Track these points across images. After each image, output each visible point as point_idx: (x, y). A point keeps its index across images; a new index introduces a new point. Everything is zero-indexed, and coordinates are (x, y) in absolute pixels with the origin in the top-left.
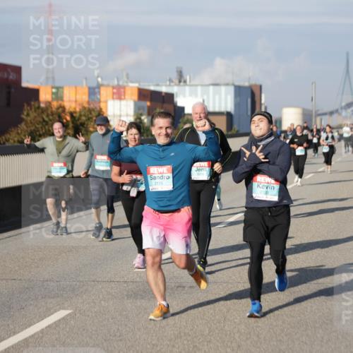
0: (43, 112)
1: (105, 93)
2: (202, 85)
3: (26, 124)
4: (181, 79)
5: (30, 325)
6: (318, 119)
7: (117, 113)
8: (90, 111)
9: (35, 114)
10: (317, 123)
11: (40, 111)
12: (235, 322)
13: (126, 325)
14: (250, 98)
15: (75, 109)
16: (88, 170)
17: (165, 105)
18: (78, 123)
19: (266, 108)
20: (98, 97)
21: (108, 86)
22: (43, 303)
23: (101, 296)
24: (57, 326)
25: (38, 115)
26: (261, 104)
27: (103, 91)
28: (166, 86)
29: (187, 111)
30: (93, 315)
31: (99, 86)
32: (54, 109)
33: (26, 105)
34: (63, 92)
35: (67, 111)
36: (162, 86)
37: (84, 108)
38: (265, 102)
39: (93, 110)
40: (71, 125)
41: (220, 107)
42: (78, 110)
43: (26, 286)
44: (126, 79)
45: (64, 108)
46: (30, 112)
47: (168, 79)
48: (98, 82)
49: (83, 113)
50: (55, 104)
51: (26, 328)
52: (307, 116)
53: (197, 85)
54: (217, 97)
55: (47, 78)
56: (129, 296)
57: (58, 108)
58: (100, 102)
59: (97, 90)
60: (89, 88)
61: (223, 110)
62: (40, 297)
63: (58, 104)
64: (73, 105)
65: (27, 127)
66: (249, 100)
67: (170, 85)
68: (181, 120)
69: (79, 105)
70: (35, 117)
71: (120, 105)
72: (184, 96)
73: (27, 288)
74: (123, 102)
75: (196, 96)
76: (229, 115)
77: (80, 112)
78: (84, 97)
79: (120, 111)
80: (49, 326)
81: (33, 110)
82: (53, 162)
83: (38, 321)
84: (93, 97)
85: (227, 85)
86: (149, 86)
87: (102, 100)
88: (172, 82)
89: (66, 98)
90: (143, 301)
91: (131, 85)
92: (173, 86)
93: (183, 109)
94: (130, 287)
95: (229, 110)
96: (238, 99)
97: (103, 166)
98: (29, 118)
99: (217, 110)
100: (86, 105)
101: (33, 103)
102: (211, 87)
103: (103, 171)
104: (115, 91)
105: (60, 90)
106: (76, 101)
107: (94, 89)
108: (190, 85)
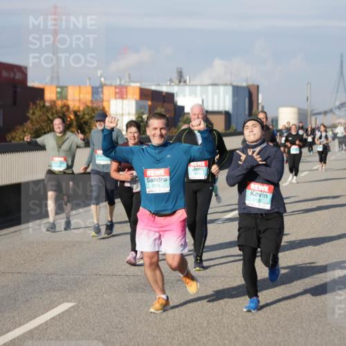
0: (47, 111)
1: (108, 93)
2: (201, 85)
3: (31, 123)
4: (181, 79)
5: (35, 317)
6: (313, 118)
7: (120, 112)
8: (93, 110)
9: (41, 113)
10: (312, 123)
11: (45, 109)
12: (232, 315)
13: (127, 318)
14: (248, 97)
15: (79, 108)
16: (89, 165)
17: (166, 105)
18: (82, 121)
19: (263, 107)
20: (101, 96)
21: (111, 85)
22: (47, 296)
23: (103, 289)
24: (61, 318)
25: (44, 114)
26: (258, 104)
27: (106, 90)
28: (167, 85)
29: (187, 110)
30: (96, 307)
31: (102, 86)
32: (59, 108)
33: (31, 104)
34: (67, 92)
35: (71, 109)
36: (162, 85)
37: (88, 107)
38: (262, 102)
39: (96, 109)
40: (75, 124)
41: (218, 106)
42: (81, 109)
43: (31, 279)
44: (128, 79)
45: (68, 107)
46: (36, 111)
47: (169, 79)
48: (101, 82)
49: (86, 112)
50: (59, 103)
51: (31, 320)
52: (303, 116)
53: (196, 85)
54: (216, 97)
55: (52, 78)
56: (130, 290)
57: (62, 107)
58: (103, 101)
59: (100, 90)
60: (93, 88)
61: (221, 109)
62: (44, 291)
63: (63, 103)
64: (77, 104)
65: (33, 125)
66: (247, 100)
67: (170, 85)
68: (181, 119)
69: (83, 103)
70: (40, 116)
71: (123, 104)
72: (184, 96)
73: (33, 281)
74: (125, 102)
75: (196, 95)
76: (227, 114)
77: (84, 111)
78: (87, 97)
79: (123, 110)
80: (53, 318)
81: (38, 109)
82: (53, 157)
83: (43, 314)
84: (95, 96)
85: (226, 85)
86: (150, 85)
87: (105, 99)
88: (173, 82)
89: (70, 97)
90: (144, 294)
91: (133, 84)
92: (173, 86)
93: (182, 108)
94: (131, 281)
95: (227, 109)
96: (236, 98)
97: (104, 160)
98: (34, 117)
99: (216, 109)
100: (90, 105)
101: (38, 102)
102: (210, 88)
103: (104, 166)
104: (117, 90)
105: (65, 89)
106: (80, 100)
107: (97, 88)
108: (190, 85)
